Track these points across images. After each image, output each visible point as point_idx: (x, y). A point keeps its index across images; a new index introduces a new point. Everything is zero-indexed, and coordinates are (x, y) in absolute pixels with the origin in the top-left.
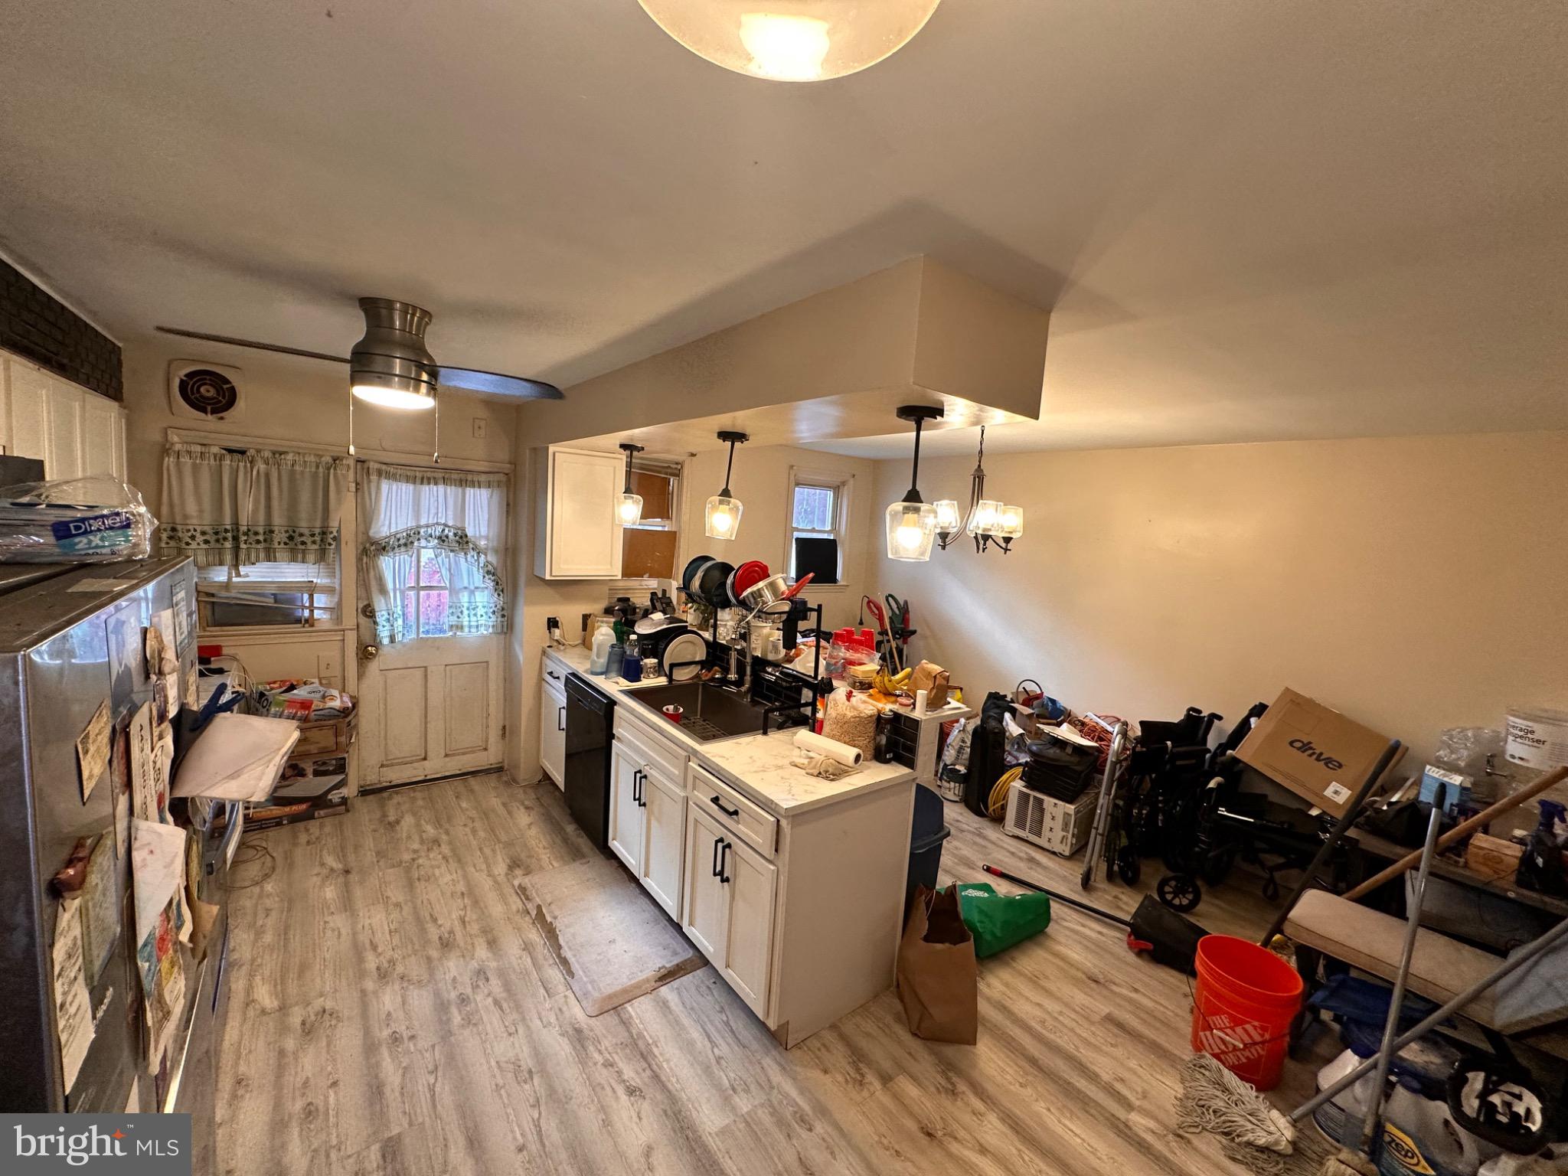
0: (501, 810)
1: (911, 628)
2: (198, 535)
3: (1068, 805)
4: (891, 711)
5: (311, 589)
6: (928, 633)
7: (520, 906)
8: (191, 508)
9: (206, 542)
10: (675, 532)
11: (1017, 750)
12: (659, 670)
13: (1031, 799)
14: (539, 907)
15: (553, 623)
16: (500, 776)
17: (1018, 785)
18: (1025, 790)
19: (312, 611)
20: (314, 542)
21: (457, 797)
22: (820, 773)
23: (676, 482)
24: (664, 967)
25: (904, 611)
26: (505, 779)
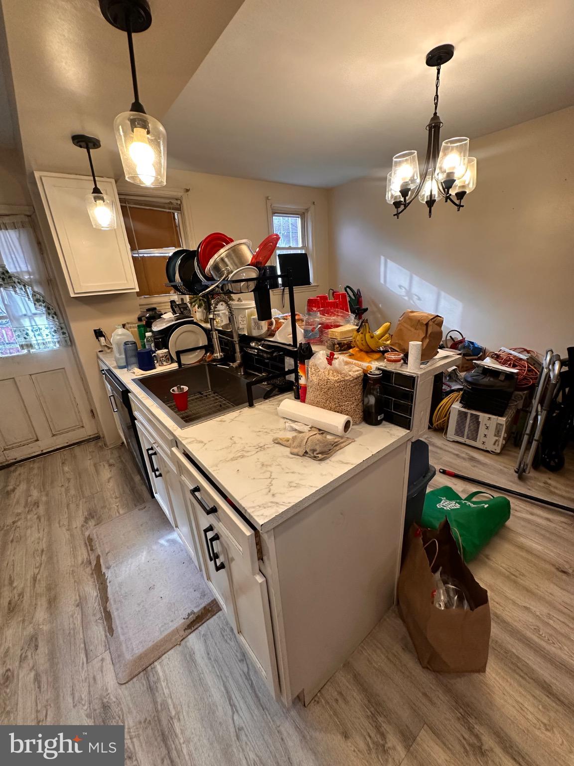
0: (92, 469)
1: (364, 307)
3: (500, 418)
4: (379, 369)
6: (375, 309)
7: (85, 556)
11: (449, 381)
12: (169, 359)
13: (469, 416)
14: (98, 558)
15: (99, 334)
16: (97, 443)
17: (457, 406)
18: (463, 410)
21: (63, 463)
22: (306, 452)
23: (180, 215)
24: (193, 612)
25: (358, 296)
26: (100, 444)
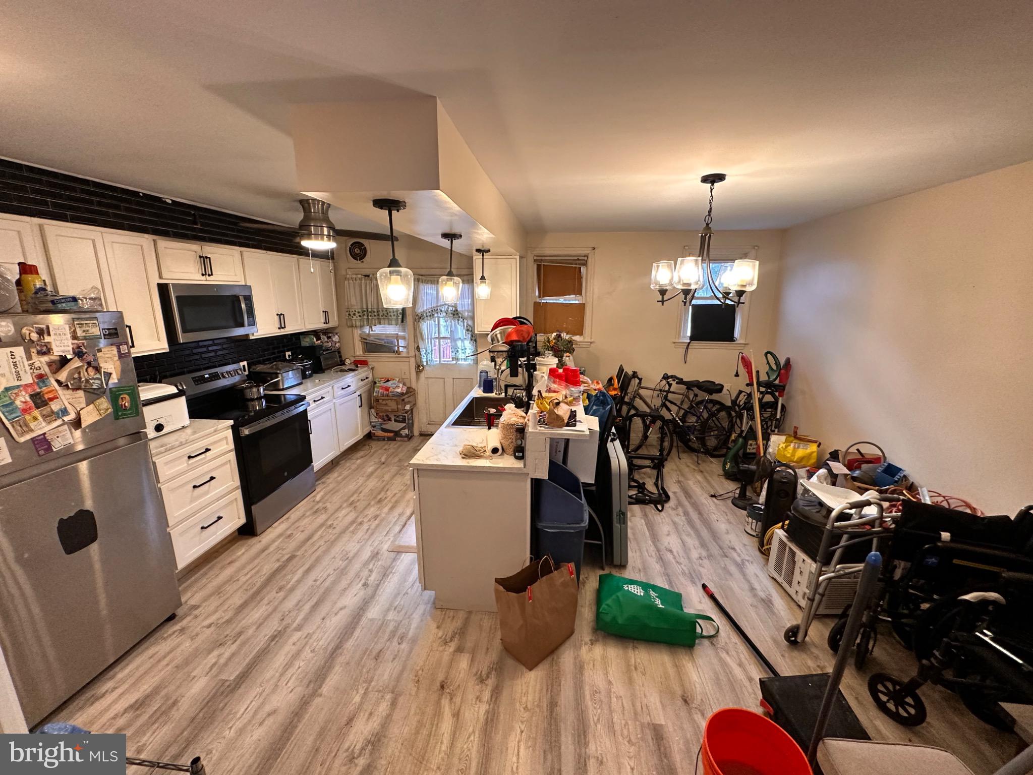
2: (356, 313)
5: (397, 337)
8: (353, 301)
9: (360, 316)
10: (584, 304)
13: (788, 549)
17: (782, 534)
18: (784, 539)
19: (398, 348)
20: (394, 315)
23: (585, 269)
25: (785, 369)
